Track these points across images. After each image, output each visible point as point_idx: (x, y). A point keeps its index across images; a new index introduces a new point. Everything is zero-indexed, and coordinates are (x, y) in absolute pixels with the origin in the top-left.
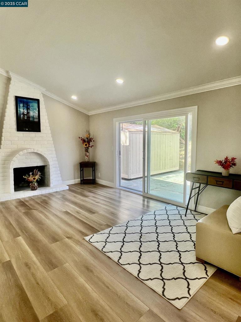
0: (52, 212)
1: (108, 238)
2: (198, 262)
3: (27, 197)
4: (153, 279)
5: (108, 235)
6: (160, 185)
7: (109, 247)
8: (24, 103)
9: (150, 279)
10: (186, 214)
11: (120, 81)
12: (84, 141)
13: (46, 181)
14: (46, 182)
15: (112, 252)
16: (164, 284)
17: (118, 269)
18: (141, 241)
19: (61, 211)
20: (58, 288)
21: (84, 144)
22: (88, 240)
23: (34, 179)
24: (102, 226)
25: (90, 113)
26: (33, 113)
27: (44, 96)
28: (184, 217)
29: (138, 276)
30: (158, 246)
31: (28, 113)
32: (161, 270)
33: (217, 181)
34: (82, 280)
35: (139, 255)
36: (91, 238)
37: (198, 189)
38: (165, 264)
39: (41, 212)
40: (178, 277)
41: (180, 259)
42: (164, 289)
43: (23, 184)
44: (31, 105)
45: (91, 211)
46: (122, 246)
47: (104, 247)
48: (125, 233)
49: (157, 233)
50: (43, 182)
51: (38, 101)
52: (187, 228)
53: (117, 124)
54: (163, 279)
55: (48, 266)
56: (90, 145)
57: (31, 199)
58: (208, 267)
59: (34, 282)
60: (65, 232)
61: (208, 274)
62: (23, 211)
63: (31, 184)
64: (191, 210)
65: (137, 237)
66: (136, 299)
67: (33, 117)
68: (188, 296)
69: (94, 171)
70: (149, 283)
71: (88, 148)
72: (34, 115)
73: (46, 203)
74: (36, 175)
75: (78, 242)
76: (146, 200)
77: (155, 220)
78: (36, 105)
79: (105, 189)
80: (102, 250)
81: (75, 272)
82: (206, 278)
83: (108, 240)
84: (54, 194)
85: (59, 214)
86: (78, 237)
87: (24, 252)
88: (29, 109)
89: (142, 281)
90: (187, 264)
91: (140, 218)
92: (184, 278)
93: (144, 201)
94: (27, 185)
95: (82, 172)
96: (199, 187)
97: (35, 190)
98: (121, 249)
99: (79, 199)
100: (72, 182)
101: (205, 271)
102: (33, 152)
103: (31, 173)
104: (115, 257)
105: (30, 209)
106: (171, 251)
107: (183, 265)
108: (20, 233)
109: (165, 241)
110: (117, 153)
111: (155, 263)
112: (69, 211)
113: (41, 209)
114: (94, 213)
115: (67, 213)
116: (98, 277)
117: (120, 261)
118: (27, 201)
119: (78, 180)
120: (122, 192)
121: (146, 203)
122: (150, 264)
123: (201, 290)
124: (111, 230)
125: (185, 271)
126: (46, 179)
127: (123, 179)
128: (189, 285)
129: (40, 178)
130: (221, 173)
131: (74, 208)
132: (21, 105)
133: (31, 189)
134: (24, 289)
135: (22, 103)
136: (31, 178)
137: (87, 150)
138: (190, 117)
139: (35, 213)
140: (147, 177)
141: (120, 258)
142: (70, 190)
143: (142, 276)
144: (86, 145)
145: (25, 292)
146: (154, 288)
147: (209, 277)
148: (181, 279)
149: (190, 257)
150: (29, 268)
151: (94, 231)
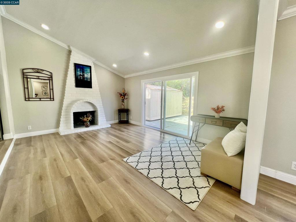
0: (100, 142)
1: (139, 159)
2: (202, 175)
3: (83, 132)
4: (173, 188)
5: (139, 157)
6: (170, 124)
7: (140, 166)
8: (80, 68)
9: (171, 188)
10: (190, 143)
11: (146, 54)
12: (121, 95)
13: (95, 121)
14: (96, 123)
15: (143, 169)
16: (181, 191)
17: (148, 181)
18: (162, 162)
19: (106, 142)
20: (105, 196)
21: (121, 97)
22: (125, 161)
23: (88, 120)
24: (134, 151)
25: (125, 77)
26: (87, 75)
27: (94, 64)
28: (189, 145)
29: (162, 186)
30: (174, 164)
31: (83, 75)
32: (178, 182)
33: (212, 121)
34: (122, 189)
35: (162, 171)
36: (128, 159)
37: (198, 127)
38: (180, 177)
39: (93, 142)
40: (190, 186)
41: (190, 174)
42: (181, 196)
43: (80, 123)
44: (85, 69)
45: (127, 142)
46: (149, 165)
47: (137, 165)
48: (151, 156)
49: (172, 156)
50: (93, 122)
51: (90, 67)
52: (192, 153)
53: (144, 84)
54: (180, 188)
55: (98, 180)
56: (125, 98)
57: (85, 133)
58: (209, 179)
59: (88, 191)
60: (109, 155)
61: (210, 184)
62: (80, 141)
63: (85, 123)
64: (193, 141)
65: (159, 159)
66: (162, 203)
67: (87, 78)
68: (198, 200)
69: (128, 115)
70: (170, 191)
71: (124, 100)
72: (87, 77)
73: (96, 136)
74: (89, 117)
75: (119, 163)
76: (162, 134)
77: (170, 147)
78: (89, 70)
79: (135, 127)
80: (136, 168)
81: (118, 184)
82: (209, 187)
83: (139, 161)
84: (101, 130)
85: (105, 143)
86: (118, 159)
87: (81, 170)
88: (84, 72)
89: (165, 190)
90: (195, 177)
91: (160, 146)
92: (194, 187)
93: (161, 134)
94: (82, 124)
95: (120, 115)
96: (199, 126)
97: (88, 127)
98: (148, 167)
99: (117, 133)
100: (113, 122)
101: (208, 182)
102: (87, 102)
103: (85, 116)
104: (145, 172)
105: (85, 140)
106: (183, 168)
107: (192, 178)
108: (78, 156)
109: (178, 161)
110: (143, 103)
111: (173, 177)
112: (112, 142)
113: (92, 139)
114: (129, 142)
115: (110, 142)
116: (133, 187)
117: (148, 176)
118: (82, 134)
119: (117, 121)
120: (146, 129)
121: (162, 136)
122: (169, 177)
123: (206, 196)
124: (141, 154)
125: (194, 182)
126: (95, 120)
127: (147, 120)
128: (198, 192)
129: (91, 119)
130: (214, 116)
131: (114, 139)
132: (79, 69)
133: (85, 126)
134: (80, 197)
135: (79, 68)
136: (85, 119)
137: (123, 101)
138: (193, 79)
139: (88, 142)
140: (164, 119)
141: (149, 173)
142: (111, 127)
143: (165, 186)
144: (122, 98)
145: (81, 199)
146: (175, 195)
147: (211, 186)
148: (192, 188)
149: (196, 172)
150: (85, 181)
151: (130, 154)
